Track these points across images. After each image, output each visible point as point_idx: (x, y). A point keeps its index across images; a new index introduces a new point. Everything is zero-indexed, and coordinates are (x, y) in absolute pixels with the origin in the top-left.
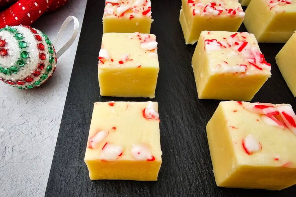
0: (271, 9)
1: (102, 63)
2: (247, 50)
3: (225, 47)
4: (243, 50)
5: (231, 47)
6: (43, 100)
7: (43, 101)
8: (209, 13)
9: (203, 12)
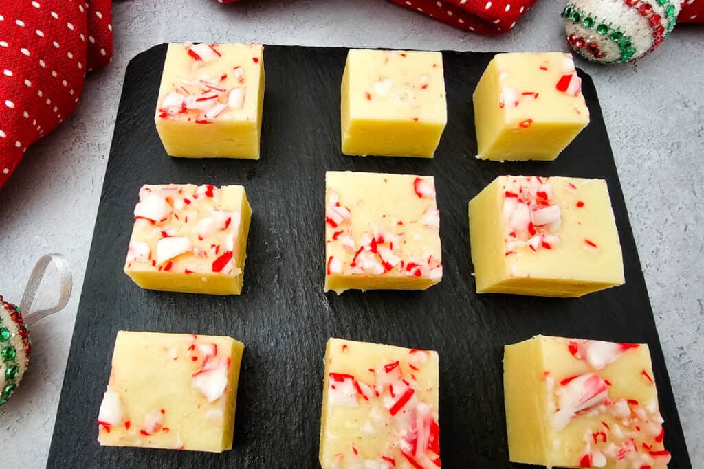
0: (507, 254)
1: (105, 430)
2: (407, 412)
3: (366, 398)
4: (400, 412)
5: (381, 396)
6: (7, 427)
7: (8, 429)
8: (361, 272)
9: (350, 267)
